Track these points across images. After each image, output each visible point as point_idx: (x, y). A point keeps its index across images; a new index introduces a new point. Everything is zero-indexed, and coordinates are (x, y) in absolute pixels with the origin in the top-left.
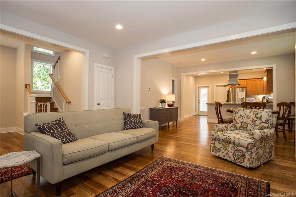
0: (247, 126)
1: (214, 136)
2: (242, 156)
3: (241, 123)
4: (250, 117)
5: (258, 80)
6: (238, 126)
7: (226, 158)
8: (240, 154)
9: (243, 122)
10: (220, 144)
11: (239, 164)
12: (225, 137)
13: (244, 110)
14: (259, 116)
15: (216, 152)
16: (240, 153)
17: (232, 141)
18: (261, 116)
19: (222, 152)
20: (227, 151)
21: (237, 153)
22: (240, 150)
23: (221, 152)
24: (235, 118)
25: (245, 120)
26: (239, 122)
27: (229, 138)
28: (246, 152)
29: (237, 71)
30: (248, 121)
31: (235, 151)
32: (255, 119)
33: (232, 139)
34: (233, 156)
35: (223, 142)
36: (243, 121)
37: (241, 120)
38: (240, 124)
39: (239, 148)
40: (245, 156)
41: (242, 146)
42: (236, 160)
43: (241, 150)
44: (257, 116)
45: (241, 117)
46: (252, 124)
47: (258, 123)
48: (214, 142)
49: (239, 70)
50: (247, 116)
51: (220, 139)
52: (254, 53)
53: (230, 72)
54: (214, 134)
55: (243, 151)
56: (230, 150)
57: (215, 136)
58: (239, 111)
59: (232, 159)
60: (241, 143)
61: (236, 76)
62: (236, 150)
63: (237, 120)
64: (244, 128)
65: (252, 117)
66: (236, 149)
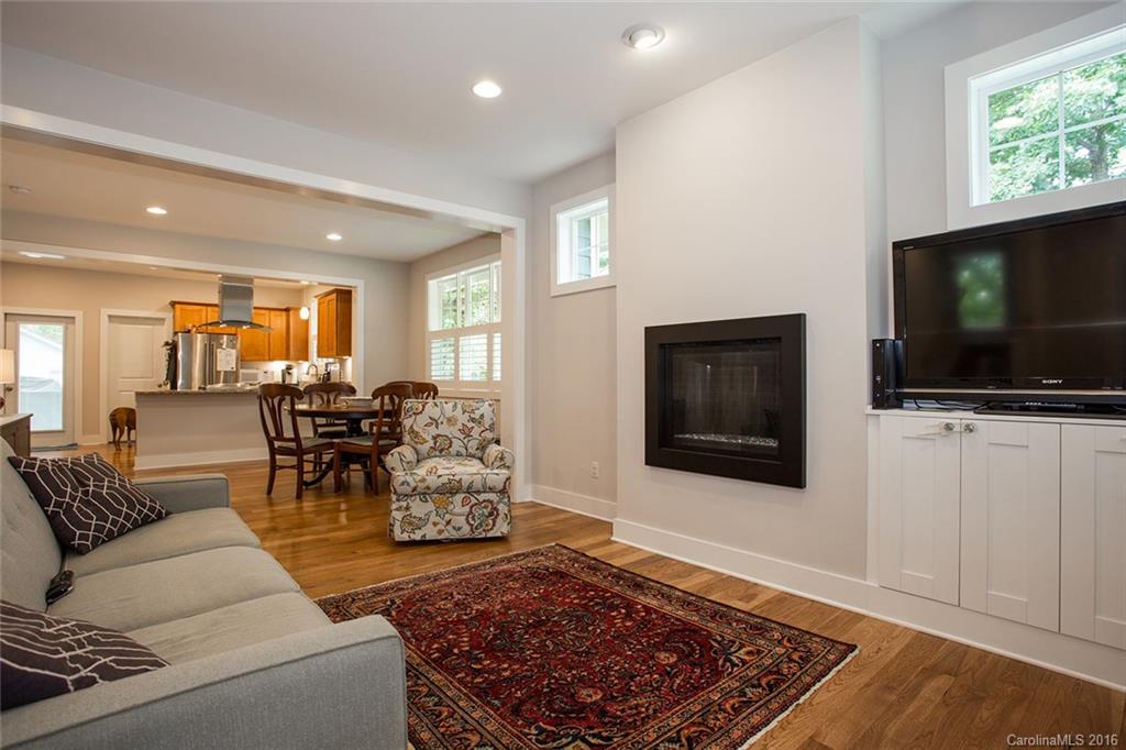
0: (451, 442)
1: (408, 484)
2: (491, 514)
3: (434, 438)
4: (456, 420)
5: (272, 312)
6: (424, 448)
7: (445, 535)
8: (486, 512)
9: (439, 435)
10: (427, 501)
11: (483, 535)
12: (445, 480)
13: (436, 405)
14: (477, 415)
15: (413, 531)
16: (486, 507)
17: (465, 485)
18: (482, 415)
19: (435, 524)
20: (448, 517)
21: (477, 512)
22: (484, 501)
23: (430, 525)
24: (415, 428)
25: (444, 429)
26: (429, 438)
27: (457, 478)
28: (498, 503)
29: (250, 280)
30: (452, 431)
31: (471, 508)
32: (470, 425)
33: (466, 480)
34: (468, 522)
35: (435, 495)
36: (438, 432)
37: (433, 431)
38: (431, 443)
39: (482, 497)
40: (497, 511)
41: (491, 490)
42: (476, 528)
43: (488, 501)
44: (472, 416)
45: (434, 422)
46: (462, 437)
47: (475, 433)
48: (404, 504)
49: (257, 277)
50: (449, 420)
51: (428, 488)
52: (334, 237)
53: (226, 277)
54: (409, 479)
55: (491, 502)
56: (458, 509)
57: (413, 484)
58: (424, 407)
59: (466, 531)
60: (489, 484)
61: (247, 293)
62: (476, 504)
63: (422, 434)
64: (441, 451)
65: (463, 419)
66: (474, 501)
